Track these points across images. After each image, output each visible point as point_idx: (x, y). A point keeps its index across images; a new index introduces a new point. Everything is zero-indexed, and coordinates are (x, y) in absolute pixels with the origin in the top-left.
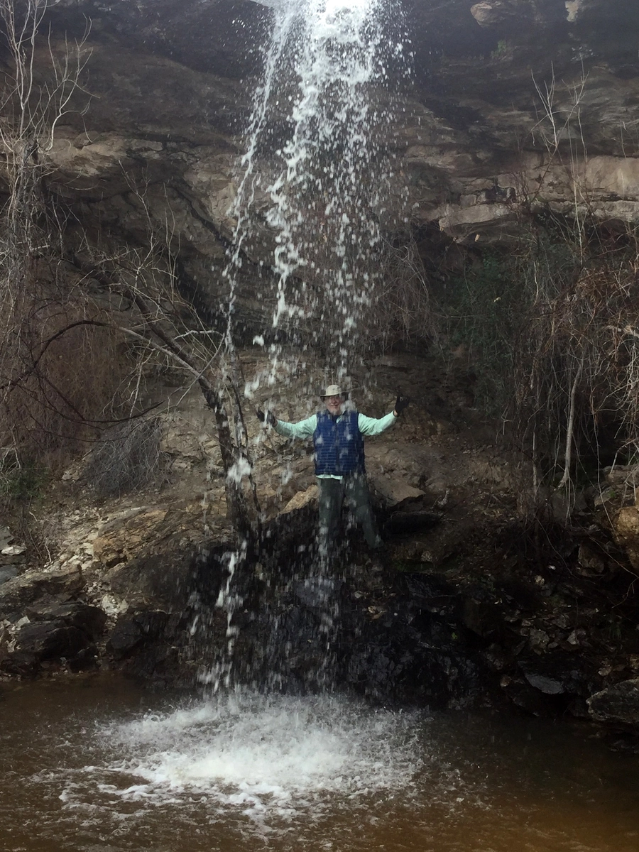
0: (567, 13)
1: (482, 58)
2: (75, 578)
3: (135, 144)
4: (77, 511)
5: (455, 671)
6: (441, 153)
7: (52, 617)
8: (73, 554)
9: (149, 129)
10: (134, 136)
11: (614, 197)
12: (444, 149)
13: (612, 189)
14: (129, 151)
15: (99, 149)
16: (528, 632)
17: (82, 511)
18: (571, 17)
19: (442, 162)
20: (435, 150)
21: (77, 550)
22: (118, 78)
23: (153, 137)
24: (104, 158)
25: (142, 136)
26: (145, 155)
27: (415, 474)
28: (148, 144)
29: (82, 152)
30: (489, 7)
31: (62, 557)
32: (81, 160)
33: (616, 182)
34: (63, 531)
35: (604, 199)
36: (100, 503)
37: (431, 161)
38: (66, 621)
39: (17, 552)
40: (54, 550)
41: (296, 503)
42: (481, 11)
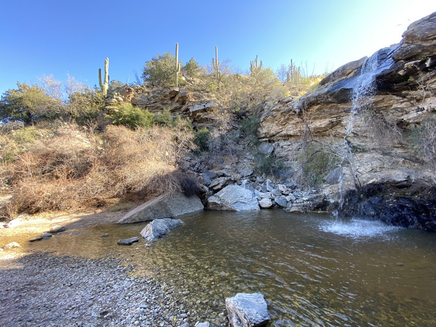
0: (426, 65)
1: (406, 82)
2: (323, 195)
7: (318, 202)
10: (331, 118)
12: (402, 103)
15: (324, 122)
17: (327, 184)
18: (428, 66)
20: (399, 104)
27: (406, 176)
30: (403, 71)
31: (324, 192)
37: (398, 106)
38: (320, 202)
39: (315, 191)
40: (322, 191)
41: (371, 182)
42: (401, 73)
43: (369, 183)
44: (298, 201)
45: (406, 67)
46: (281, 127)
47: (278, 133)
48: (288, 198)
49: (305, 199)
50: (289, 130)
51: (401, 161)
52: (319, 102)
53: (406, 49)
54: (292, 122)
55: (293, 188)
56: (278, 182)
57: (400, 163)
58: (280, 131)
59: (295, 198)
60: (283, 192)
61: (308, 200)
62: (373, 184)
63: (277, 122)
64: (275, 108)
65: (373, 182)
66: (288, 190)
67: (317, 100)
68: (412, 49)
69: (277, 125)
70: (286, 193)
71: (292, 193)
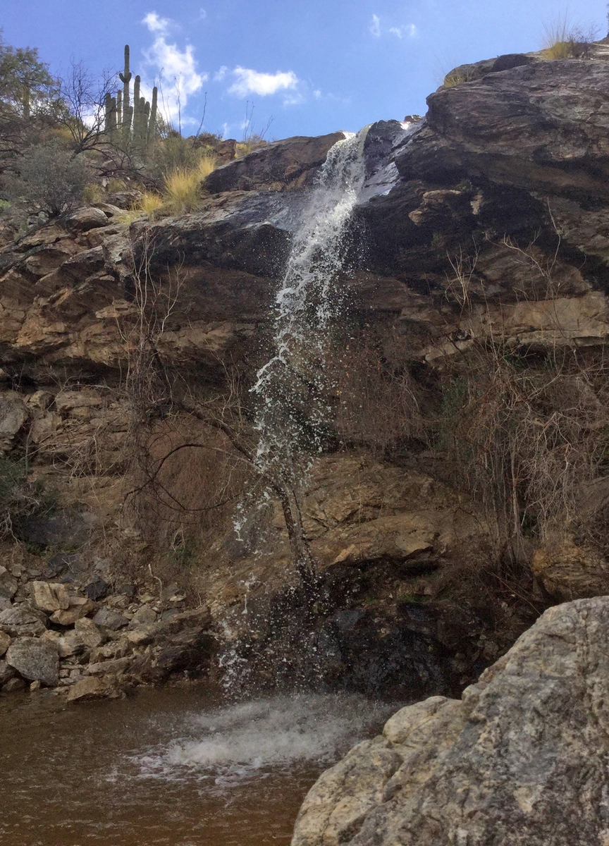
0: (472, 209)
1: (426, 246)
2: (205, 615)
3: (239, 327)
4: (218, 570)
5: (426, 673)
6: (420, 311)
7: (181, 643)
8: (214, 599)
9: (245, 316)
10: (238, 321)
11: (533, 329)
12: (421, 308)
13: (531, 323)
14: (235, 332)
15: (217, 333)
16: (483, 644)
17: (220, 570)
18: (475, 211)
19: (421, 317)
20: (415, 309)
21: (217, 597)
22: (219, 287)
23: (249, 321)
24: (221, 338)
25: (243, 321)
26: (244, 333)
27: (431, 532)
28: (246, 326)
29: (208, 336)
30: (420, 212)
31: (208, 602)
32: (209, 341)
33: (532, 318)
34: (210, 585)
35: (525, 331)
36: (231, 564)
37: (414, 317)
38: (190, 645)
39: (180, 599)
40: (204, 597)
41: (341, 557)
42: (415, 216)
43: (337, 560)
44: (107, 650)
45: (426, 201)
46: (61, 327)
47: (51, 349)
48: (66, 643)
49: (135, 636)
50: (96, 345)
51: (426, 485)
52: (197, 255)
53: (428, 145)
54: (105, 314)
55: (100, 593)
56: (34, 573)
57: (424, 491)
58: (60, 340)
59: (98, 639)
60: (50, 613)
61: (144, 643)
62: (349, 563)
63: (42, 302)
64: (34, 240)
65: (348, 558)
66: (72, 607)
67: (191, 249)
68: (441, 150)
69: (43, 315)
70: (65, 618)
71: (90, 615)
